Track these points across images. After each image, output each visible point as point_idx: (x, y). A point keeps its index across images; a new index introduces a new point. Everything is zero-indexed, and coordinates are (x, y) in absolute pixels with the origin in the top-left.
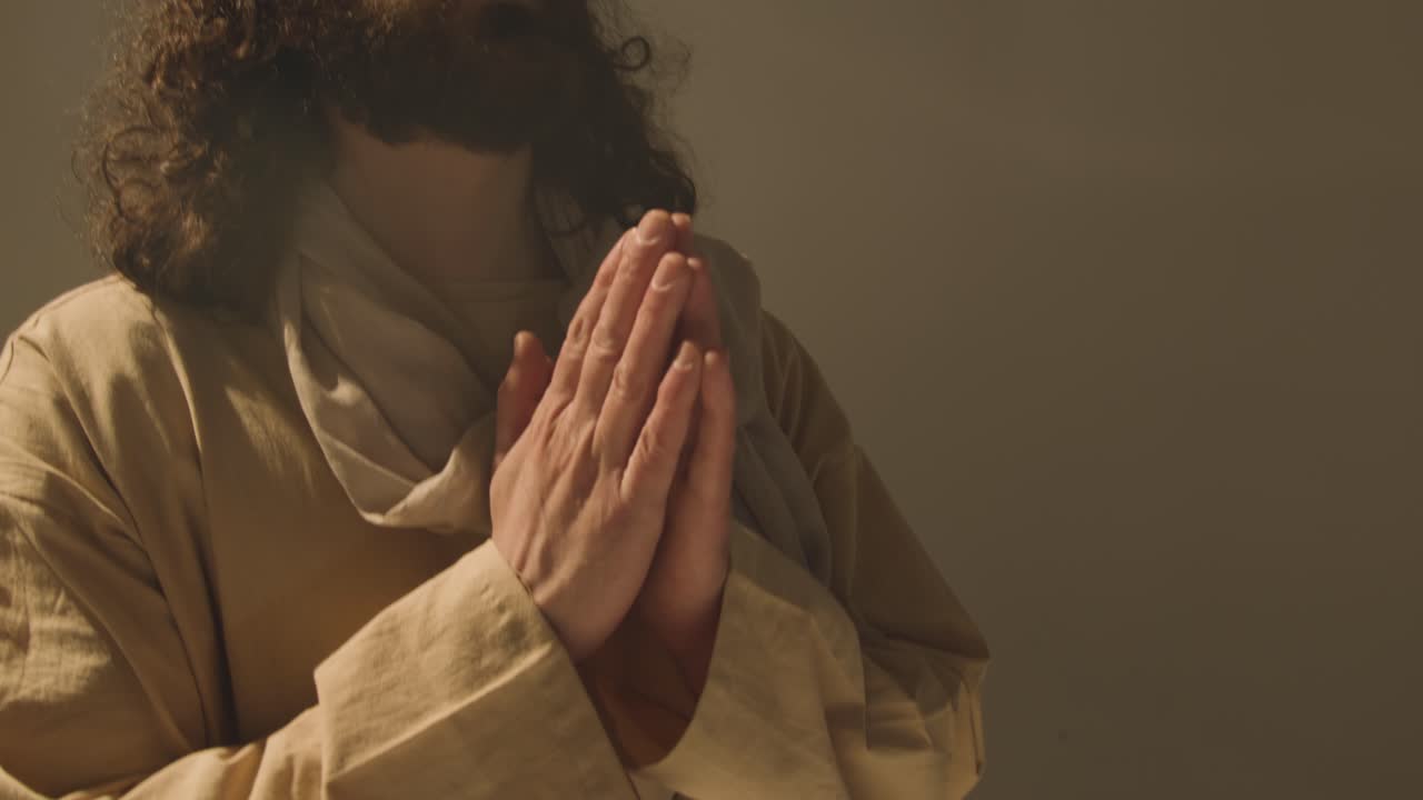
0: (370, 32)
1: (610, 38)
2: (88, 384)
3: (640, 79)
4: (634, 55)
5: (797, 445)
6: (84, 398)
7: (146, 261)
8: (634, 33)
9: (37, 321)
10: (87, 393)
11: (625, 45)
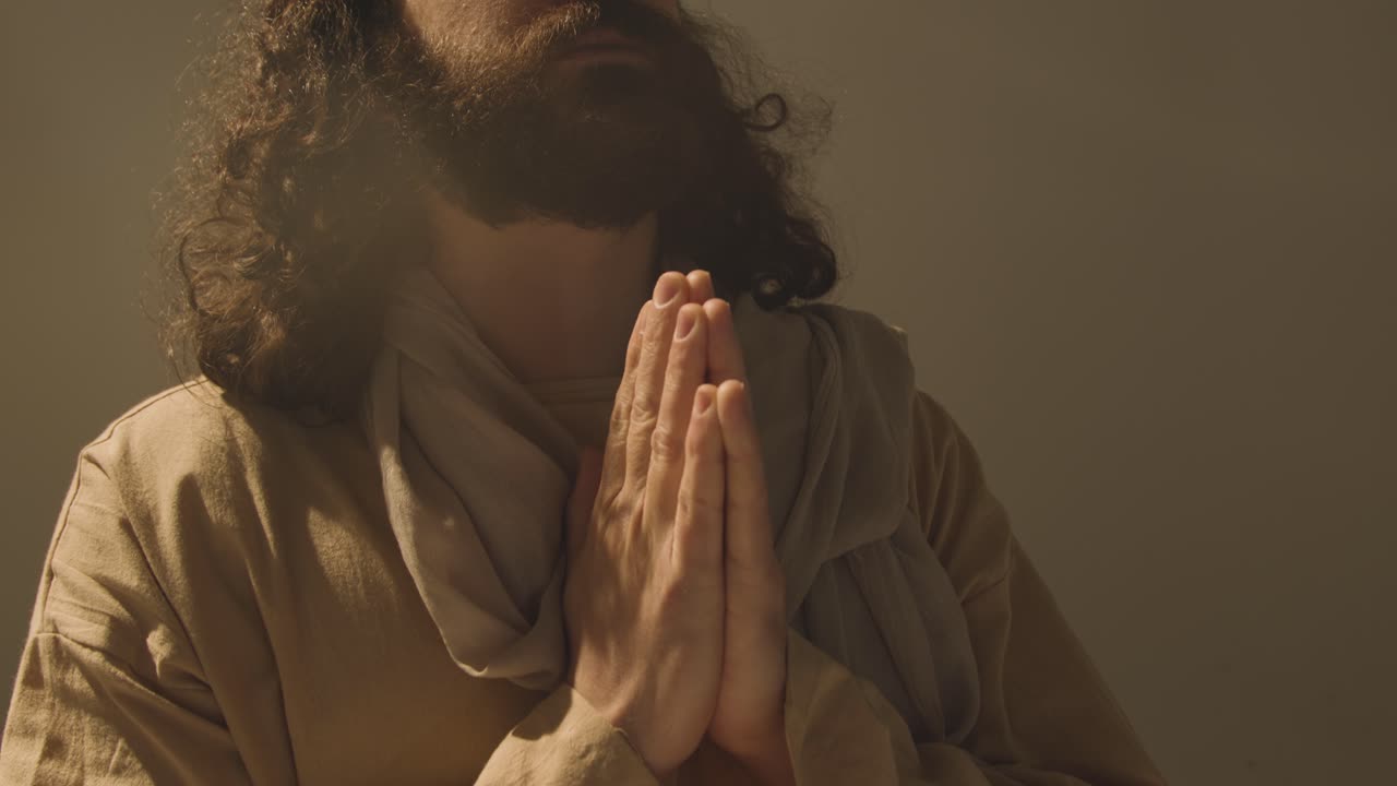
0: (458, 105)
1: (742, 98)
2: (155, 508)
3: (778, 141)
4: (769, 114)
5: (945, 561)
6: (149, 521)
7: (234, 360)
8: (769, 90)
9: (112, 432)
10: (152, 515)
11: (759, 104)
